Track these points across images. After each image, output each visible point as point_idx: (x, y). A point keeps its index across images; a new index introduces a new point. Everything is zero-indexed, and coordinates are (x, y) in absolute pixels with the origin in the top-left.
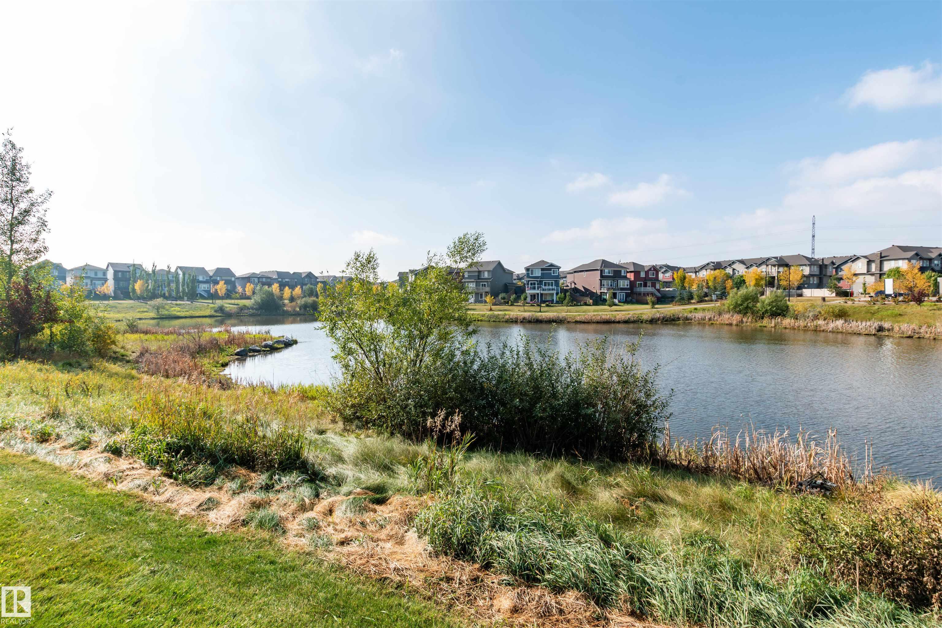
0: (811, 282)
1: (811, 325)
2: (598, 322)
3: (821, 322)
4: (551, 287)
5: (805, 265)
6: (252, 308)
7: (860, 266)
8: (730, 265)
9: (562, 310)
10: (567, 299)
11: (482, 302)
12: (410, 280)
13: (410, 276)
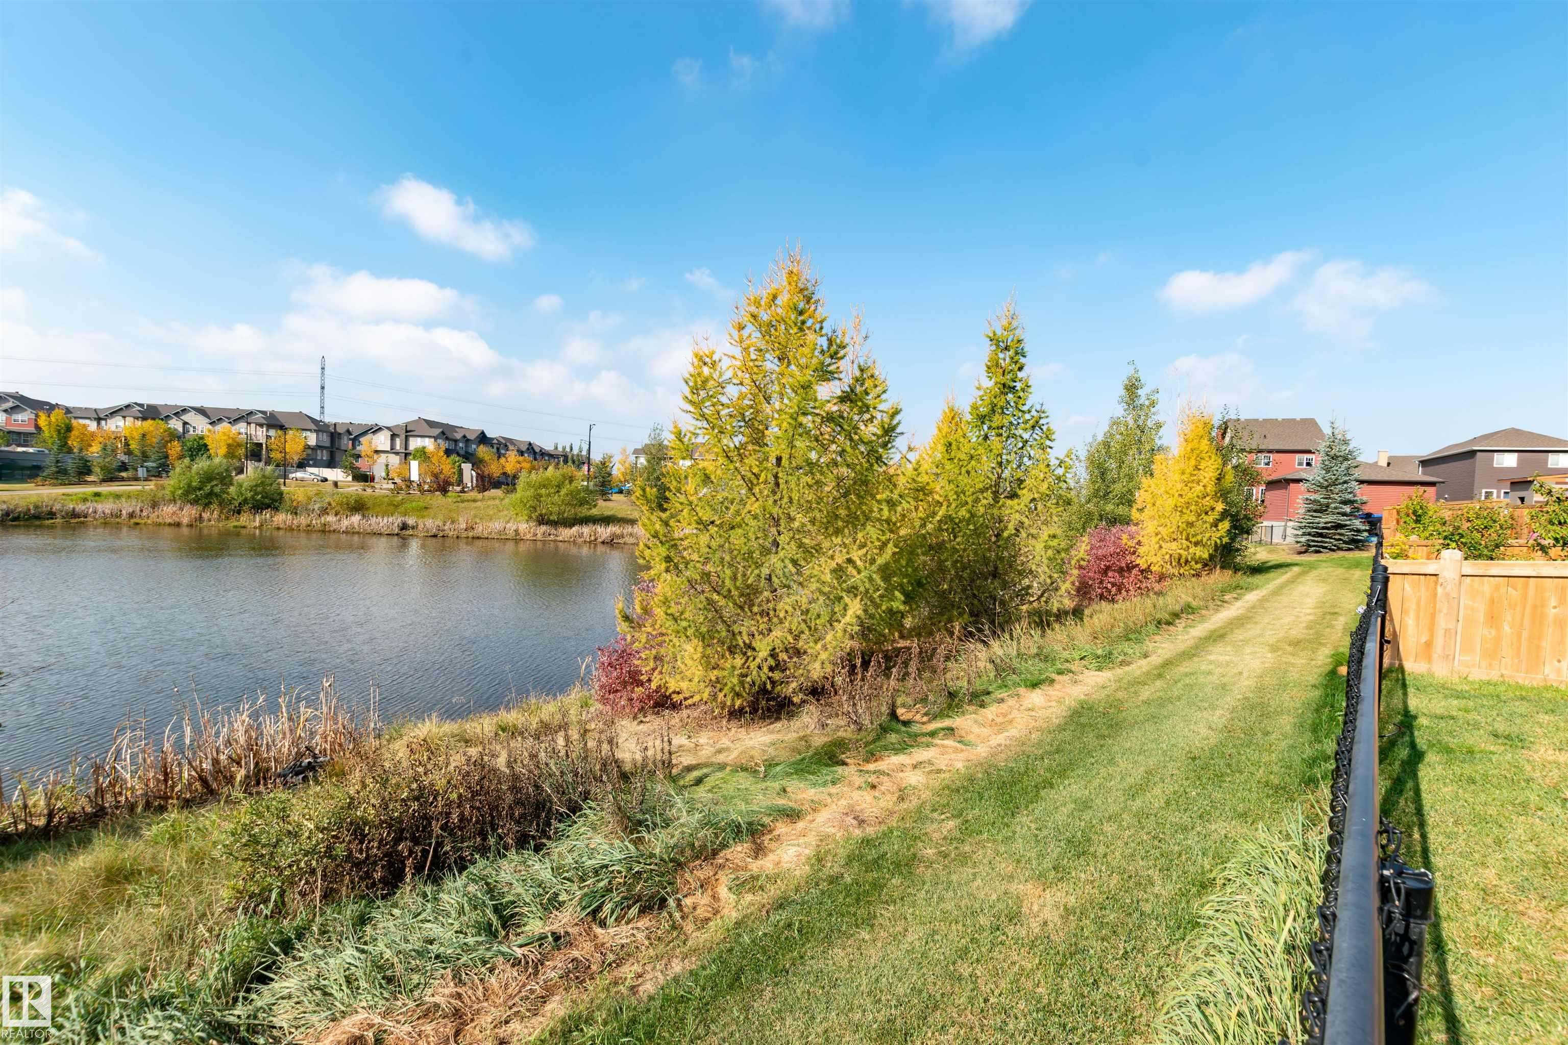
0: (319, 458)
1: (317, 522)
3: (331, 518)
5: (310, 430)
7: (382, 441)
8: (176, 414)
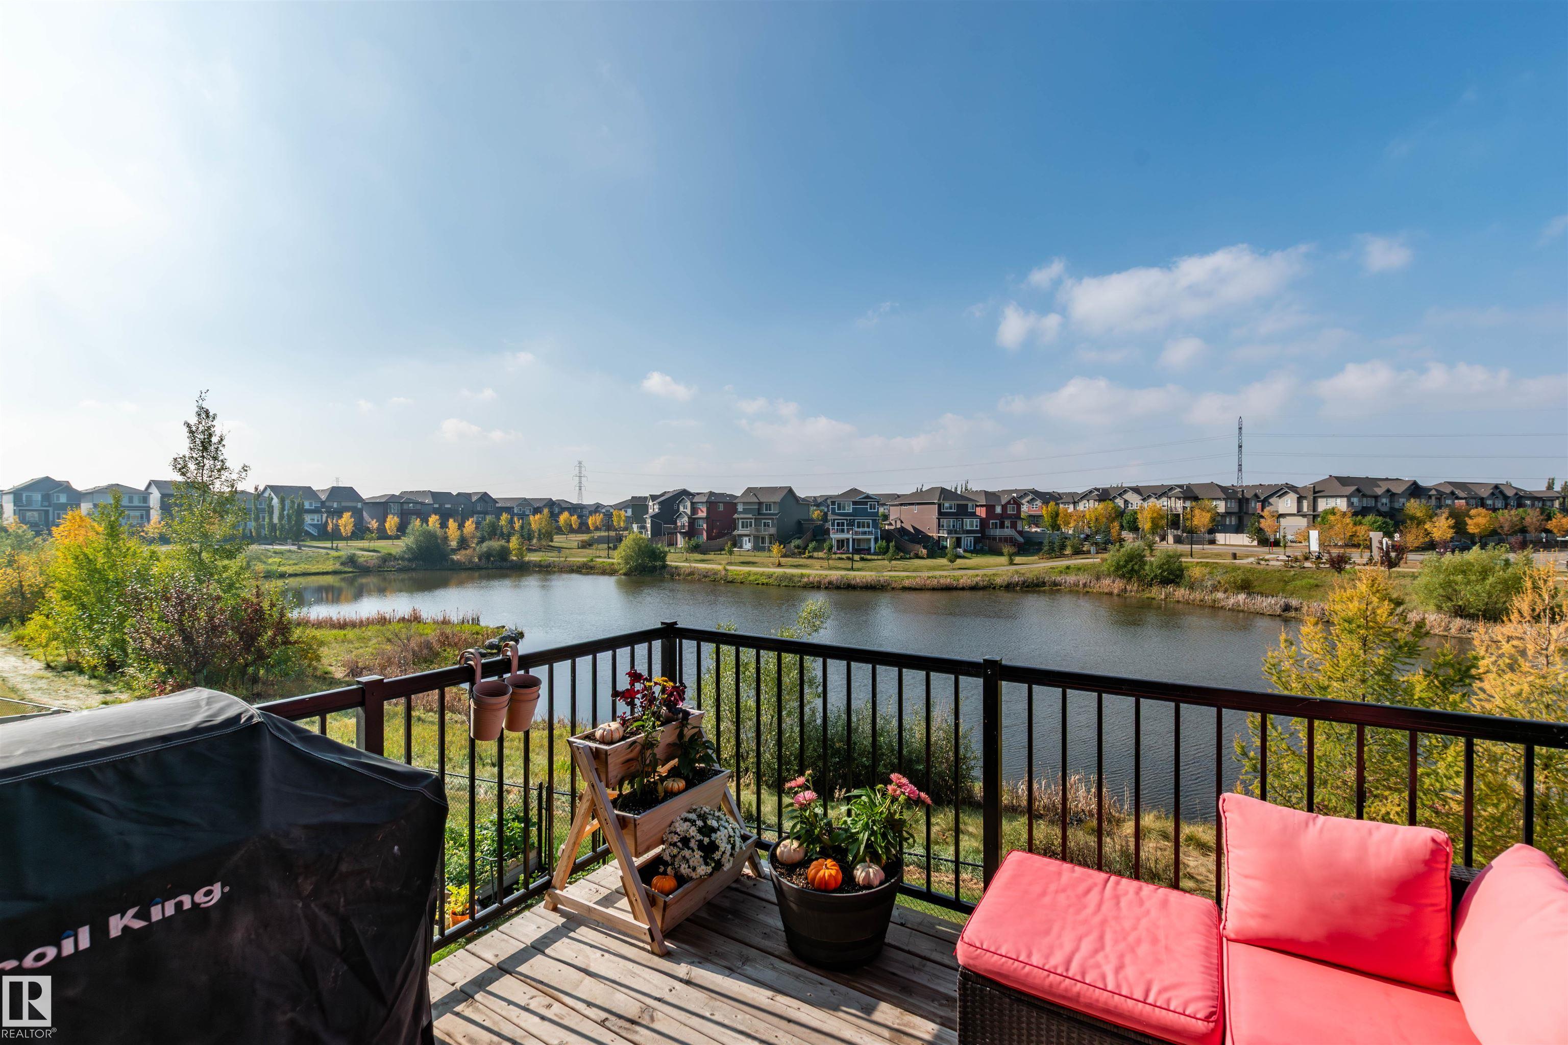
0: (1227, 523)
1: (1208, 598)
2: (934, 589)
3: (1220, 595)
4: (866, 530)
5: (1219, 499)
6: (402, 559)
7: (1288, 504)
8: (1120, 495)
9: (884, 567)
10: (891, 550)
11: (762, 549)
12: (650, 511)
13: (651, 504)
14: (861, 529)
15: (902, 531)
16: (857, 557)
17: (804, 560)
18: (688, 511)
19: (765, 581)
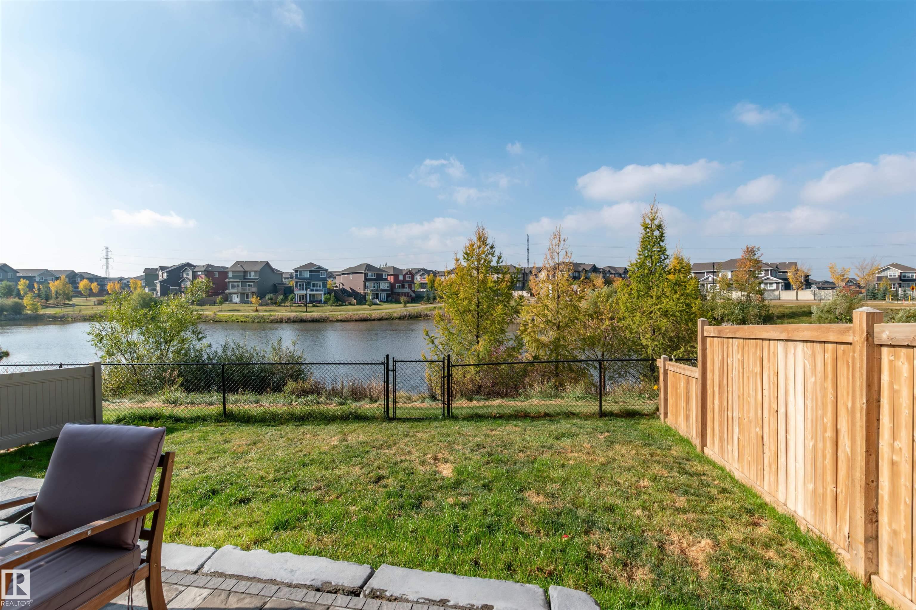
0: (518, 285)
2: (356, 321)
4: (318, 288)
9: (327, 310)
10: (332, 299)
11: (247, 302)
12: (160, 278)
13: (160, 273)
14: (315, 288)
15: (344, 291)
16: (310, 305)
17: (275, 307)
18: (191, 277)
19: (243, 320)
